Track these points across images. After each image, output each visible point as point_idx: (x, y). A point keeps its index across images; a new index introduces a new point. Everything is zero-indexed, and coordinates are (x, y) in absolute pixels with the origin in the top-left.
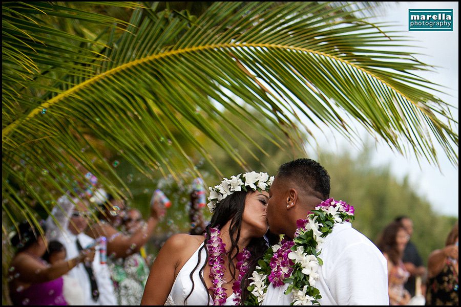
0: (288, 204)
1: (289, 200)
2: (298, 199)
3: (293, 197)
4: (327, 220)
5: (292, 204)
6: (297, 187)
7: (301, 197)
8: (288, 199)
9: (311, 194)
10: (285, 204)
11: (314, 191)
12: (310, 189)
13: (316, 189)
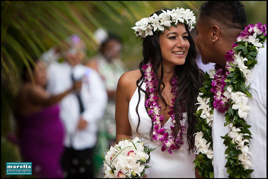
0: (214, 39)
1: (214, 35)
2: (220, 33)
3: (216, 32)
4: (249, 51)
5: (217, 38)
6: (217, 23)
7: (222, 31)
8: (212, 35)
9: (230, 27)
10: (211, 39)
11: (233, 24)
12: (229, 22)
13: (234, 21)
